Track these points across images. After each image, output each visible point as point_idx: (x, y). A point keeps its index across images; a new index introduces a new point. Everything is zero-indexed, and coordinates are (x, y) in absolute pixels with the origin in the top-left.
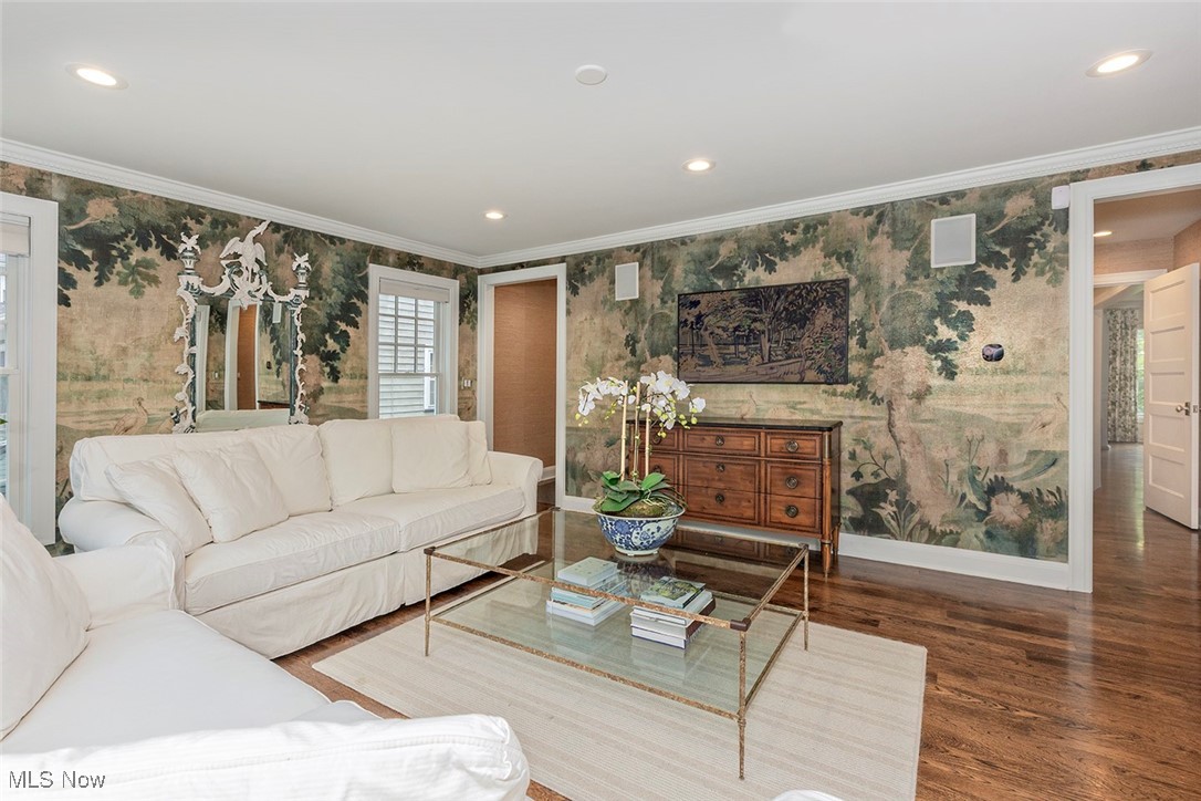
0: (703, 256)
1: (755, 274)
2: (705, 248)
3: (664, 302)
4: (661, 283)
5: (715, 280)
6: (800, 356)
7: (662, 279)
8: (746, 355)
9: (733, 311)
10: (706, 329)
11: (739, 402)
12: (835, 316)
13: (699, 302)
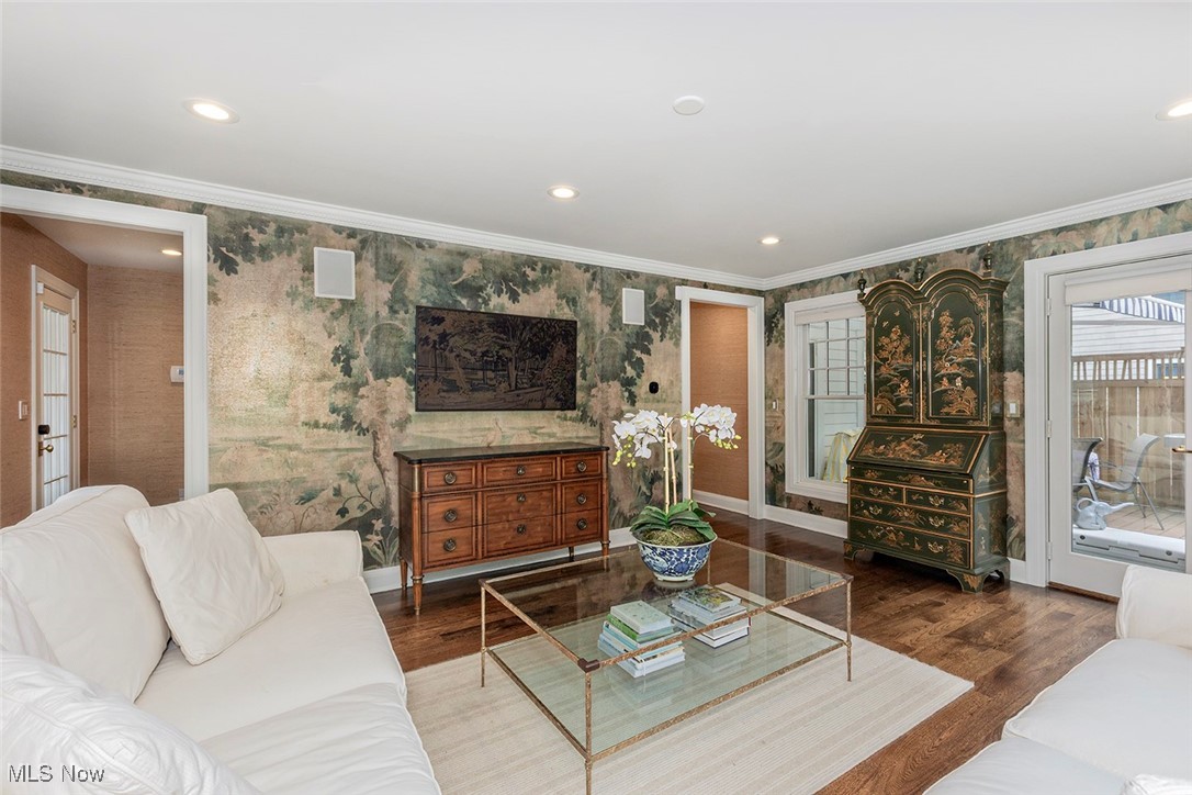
0: (444, 269)
1: (500, 300)
2: (447, 259)
3: (393, 311)
4: (390, 287)
5: (459, 298)
6: (542, 385)
7: (390, 282)
8: (494, 382)
9: (481, 335)
10: (452, 351)
11: (485, 429)
12: (568, 352)
13: (443, 320)
